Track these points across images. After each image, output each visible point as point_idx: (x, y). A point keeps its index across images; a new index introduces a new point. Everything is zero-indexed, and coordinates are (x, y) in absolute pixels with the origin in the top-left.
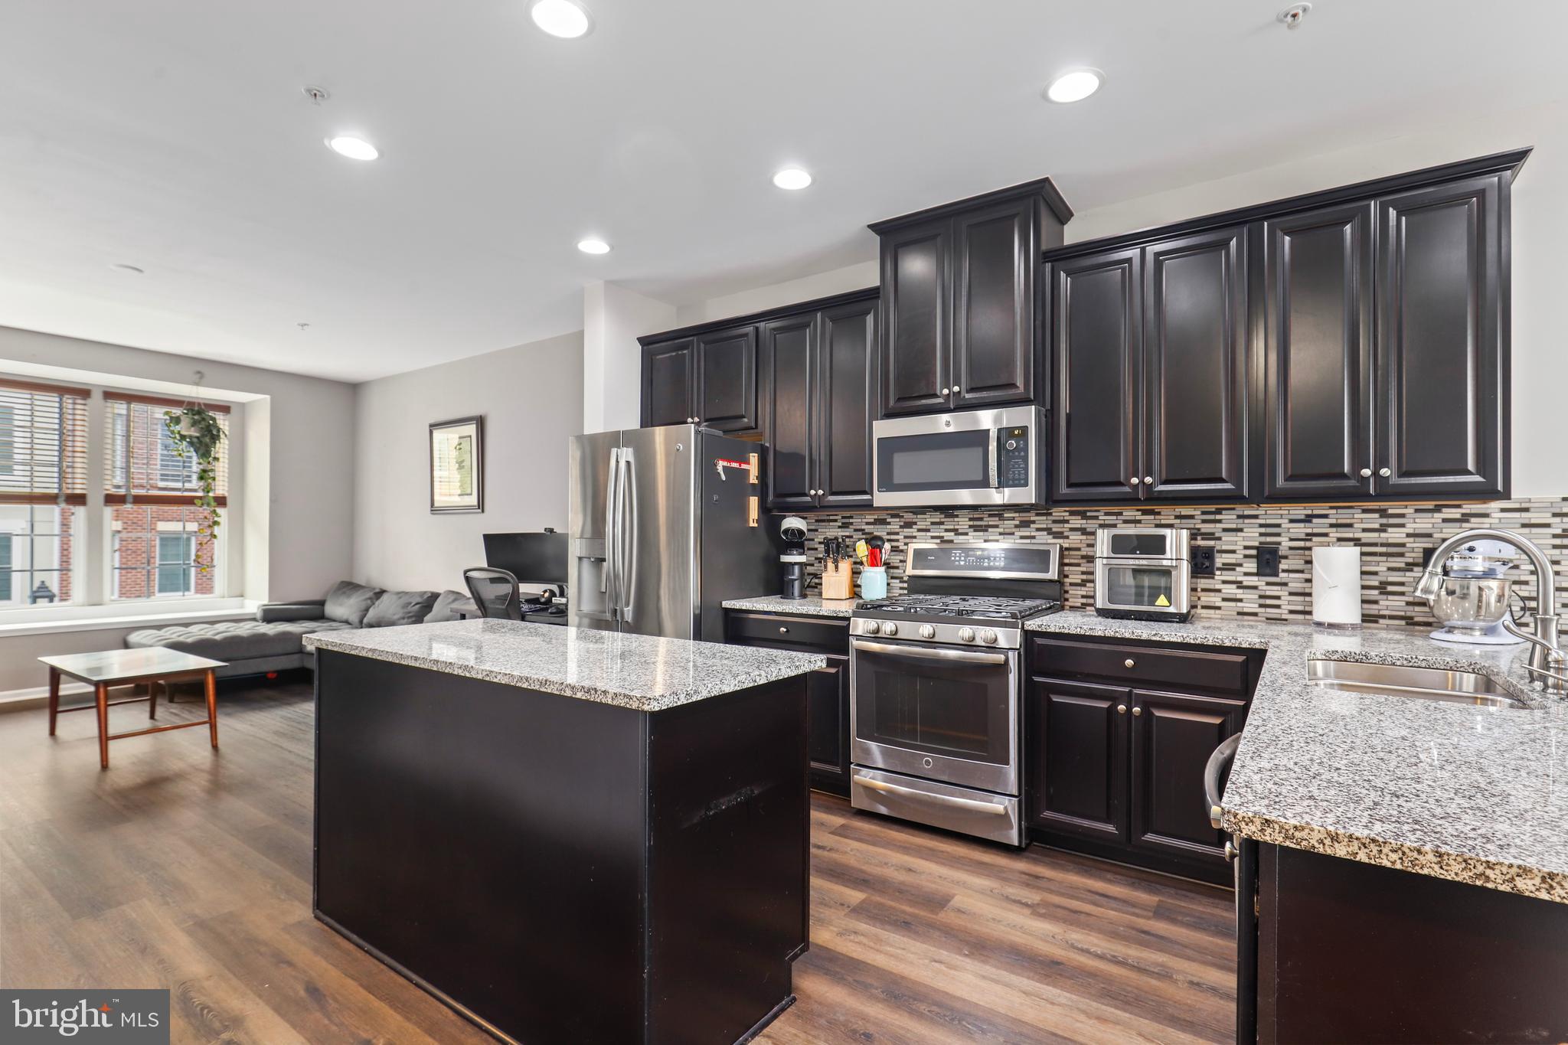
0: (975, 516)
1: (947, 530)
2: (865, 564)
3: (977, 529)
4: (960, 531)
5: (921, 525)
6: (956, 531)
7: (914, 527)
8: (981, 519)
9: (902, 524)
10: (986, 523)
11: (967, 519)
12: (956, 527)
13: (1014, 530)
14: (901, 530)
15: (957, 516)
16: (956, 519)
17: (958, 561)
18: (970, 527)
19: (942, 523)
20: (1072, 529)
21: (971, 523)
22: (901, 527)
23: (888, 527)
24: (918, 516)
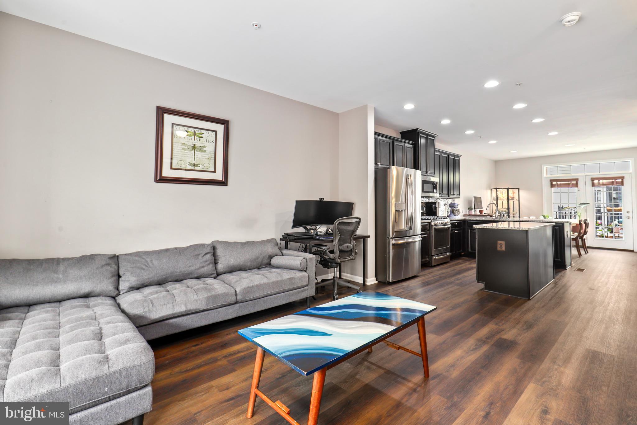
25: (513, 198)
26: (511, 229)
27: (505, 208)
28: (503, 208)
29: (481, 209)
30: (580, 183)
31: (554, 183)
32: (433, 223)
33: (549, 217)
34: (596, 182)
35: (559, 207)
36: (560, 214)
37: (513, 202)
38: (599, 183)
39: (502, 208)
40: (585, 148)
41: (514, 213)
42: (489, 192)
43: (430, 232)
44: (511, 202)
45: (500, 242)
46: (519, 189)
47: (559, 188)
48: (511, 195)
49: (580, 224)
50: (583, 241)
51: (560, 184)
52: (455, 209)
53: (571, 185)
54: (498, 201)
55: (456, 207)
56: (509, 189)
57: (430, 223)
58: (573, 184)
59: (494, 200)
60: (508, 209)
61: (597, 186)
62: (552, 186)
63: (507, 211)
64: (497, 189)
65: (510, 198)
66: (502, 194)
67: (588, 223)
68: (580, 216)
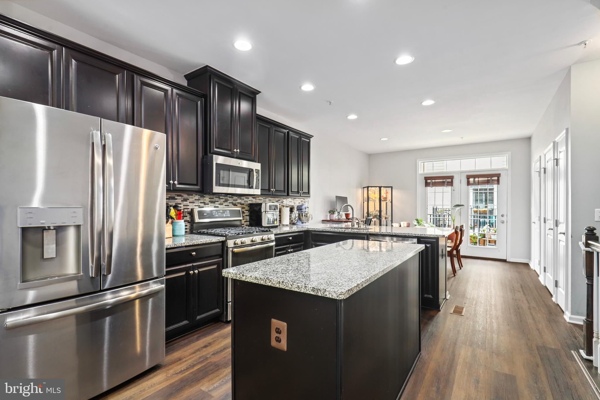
0: (211, 197)
1: (201, 203)
2: (175, 219)
3: (212, 202)
4: (206, 203)
5: (191, 200)
6: (204, 203)
7: (188, 201)
8: (213, 198)
9: (183, 199)
10: (215, 200)
11: (208, 198)
12: (205, 201)
13: (223, 203)
14: (182, 202)
15: (205, 197)
16: (205, 198)
17: (215, 215)
18: (209, 201)
19: (199, 200)
20: (238, 203)
21: (210, 200)
22: (182, 201)
23: (176, 201)
24: (190, 196)
25: (386, 199)
26: (296, 290)
27: (377, 211)
28: (376, 210)
29: (348, 213)
30: (456, 181)
31: (429, 181)
32: (230, 243)
33: (422, 222)
34: (471, 180)
35: (433, 208)
36: (434, 218)
37: (386, 203)
38: (474, 181)
39: (374, 210)
40: (462, 138)
41: (387, 216)
42: (360, 191)
43: (223, 260)
44: (383, 204)
45: (276, 323)
46: (392, 187)
47: (434, 188)
48: (383, 194)
49: (456, 232)
50: (458, 252)
51: (435, 182)
52: (302, 214)
53: (446, 183)
54: (370, 202)
55: (304, 210)
56: (382, 188)
57: (223, 243)
58: (448, 182)
59: (365, 201)
60: (380, 211)
61: (472, 184)
62: (427, 184)
63: (379, 214)
64: (368, 187)
65: (382, 198)
66: (374, 194)
67: (464, 230)
68: (454, 220)
